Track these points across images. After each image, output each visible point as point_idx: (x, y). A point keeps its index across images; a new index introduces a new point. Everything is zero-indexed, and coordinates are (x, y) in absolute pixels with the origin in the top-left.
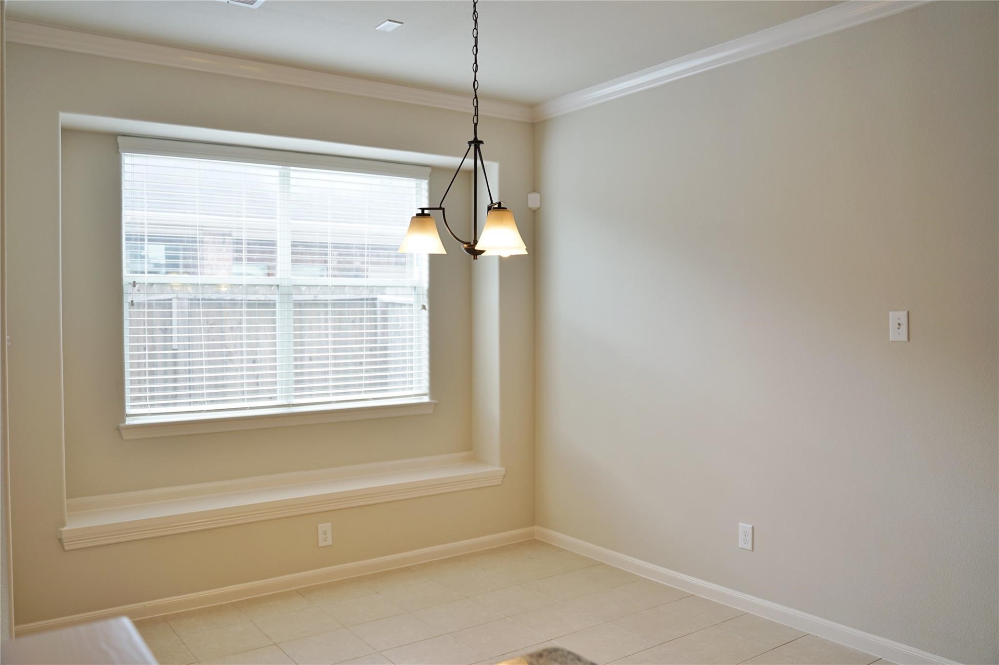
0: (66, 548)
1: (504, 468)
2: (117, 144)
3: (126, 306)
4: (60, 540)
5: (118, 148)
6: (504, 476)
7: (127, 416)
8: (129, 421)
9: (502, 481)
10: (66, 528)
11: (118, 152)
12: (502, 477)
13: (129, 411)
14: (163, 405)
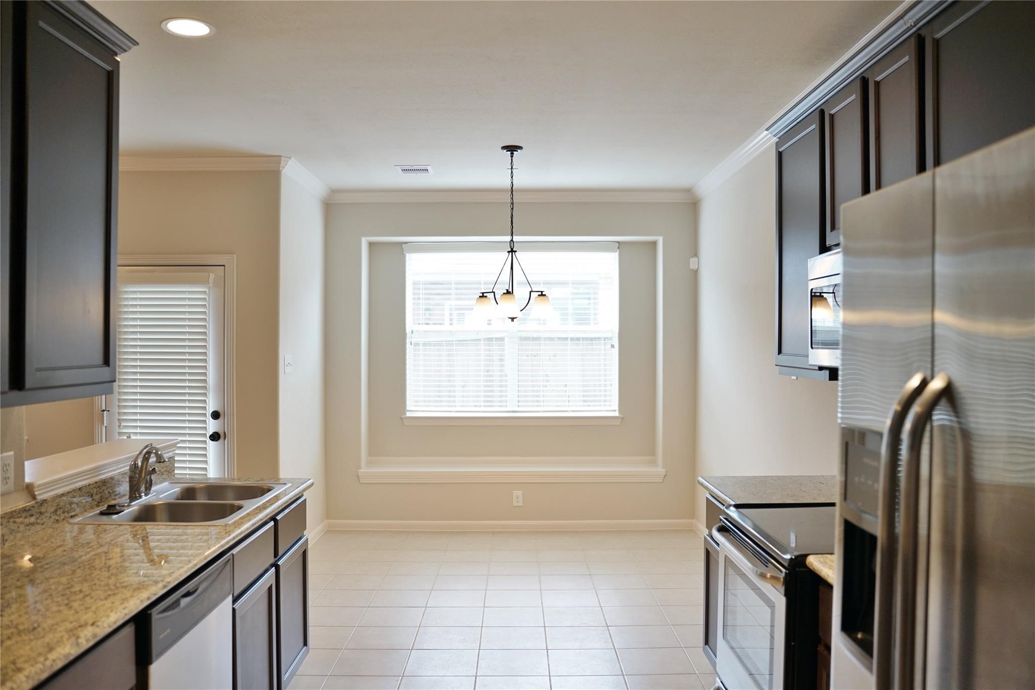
0: (361, 482)
1: (664, 470)
2: (402, 249)
3: (408, 345)
4: (358, 476)
5: (403, 251)
6: (665, 476)
7: (408, 411)
8: (408, 414)
9: (663, 480)
10: (361, 470)
11: (403, 254)
12: (663, 476)
13: (408, 408)
14: (436, 406)
